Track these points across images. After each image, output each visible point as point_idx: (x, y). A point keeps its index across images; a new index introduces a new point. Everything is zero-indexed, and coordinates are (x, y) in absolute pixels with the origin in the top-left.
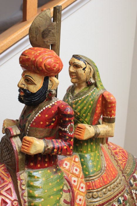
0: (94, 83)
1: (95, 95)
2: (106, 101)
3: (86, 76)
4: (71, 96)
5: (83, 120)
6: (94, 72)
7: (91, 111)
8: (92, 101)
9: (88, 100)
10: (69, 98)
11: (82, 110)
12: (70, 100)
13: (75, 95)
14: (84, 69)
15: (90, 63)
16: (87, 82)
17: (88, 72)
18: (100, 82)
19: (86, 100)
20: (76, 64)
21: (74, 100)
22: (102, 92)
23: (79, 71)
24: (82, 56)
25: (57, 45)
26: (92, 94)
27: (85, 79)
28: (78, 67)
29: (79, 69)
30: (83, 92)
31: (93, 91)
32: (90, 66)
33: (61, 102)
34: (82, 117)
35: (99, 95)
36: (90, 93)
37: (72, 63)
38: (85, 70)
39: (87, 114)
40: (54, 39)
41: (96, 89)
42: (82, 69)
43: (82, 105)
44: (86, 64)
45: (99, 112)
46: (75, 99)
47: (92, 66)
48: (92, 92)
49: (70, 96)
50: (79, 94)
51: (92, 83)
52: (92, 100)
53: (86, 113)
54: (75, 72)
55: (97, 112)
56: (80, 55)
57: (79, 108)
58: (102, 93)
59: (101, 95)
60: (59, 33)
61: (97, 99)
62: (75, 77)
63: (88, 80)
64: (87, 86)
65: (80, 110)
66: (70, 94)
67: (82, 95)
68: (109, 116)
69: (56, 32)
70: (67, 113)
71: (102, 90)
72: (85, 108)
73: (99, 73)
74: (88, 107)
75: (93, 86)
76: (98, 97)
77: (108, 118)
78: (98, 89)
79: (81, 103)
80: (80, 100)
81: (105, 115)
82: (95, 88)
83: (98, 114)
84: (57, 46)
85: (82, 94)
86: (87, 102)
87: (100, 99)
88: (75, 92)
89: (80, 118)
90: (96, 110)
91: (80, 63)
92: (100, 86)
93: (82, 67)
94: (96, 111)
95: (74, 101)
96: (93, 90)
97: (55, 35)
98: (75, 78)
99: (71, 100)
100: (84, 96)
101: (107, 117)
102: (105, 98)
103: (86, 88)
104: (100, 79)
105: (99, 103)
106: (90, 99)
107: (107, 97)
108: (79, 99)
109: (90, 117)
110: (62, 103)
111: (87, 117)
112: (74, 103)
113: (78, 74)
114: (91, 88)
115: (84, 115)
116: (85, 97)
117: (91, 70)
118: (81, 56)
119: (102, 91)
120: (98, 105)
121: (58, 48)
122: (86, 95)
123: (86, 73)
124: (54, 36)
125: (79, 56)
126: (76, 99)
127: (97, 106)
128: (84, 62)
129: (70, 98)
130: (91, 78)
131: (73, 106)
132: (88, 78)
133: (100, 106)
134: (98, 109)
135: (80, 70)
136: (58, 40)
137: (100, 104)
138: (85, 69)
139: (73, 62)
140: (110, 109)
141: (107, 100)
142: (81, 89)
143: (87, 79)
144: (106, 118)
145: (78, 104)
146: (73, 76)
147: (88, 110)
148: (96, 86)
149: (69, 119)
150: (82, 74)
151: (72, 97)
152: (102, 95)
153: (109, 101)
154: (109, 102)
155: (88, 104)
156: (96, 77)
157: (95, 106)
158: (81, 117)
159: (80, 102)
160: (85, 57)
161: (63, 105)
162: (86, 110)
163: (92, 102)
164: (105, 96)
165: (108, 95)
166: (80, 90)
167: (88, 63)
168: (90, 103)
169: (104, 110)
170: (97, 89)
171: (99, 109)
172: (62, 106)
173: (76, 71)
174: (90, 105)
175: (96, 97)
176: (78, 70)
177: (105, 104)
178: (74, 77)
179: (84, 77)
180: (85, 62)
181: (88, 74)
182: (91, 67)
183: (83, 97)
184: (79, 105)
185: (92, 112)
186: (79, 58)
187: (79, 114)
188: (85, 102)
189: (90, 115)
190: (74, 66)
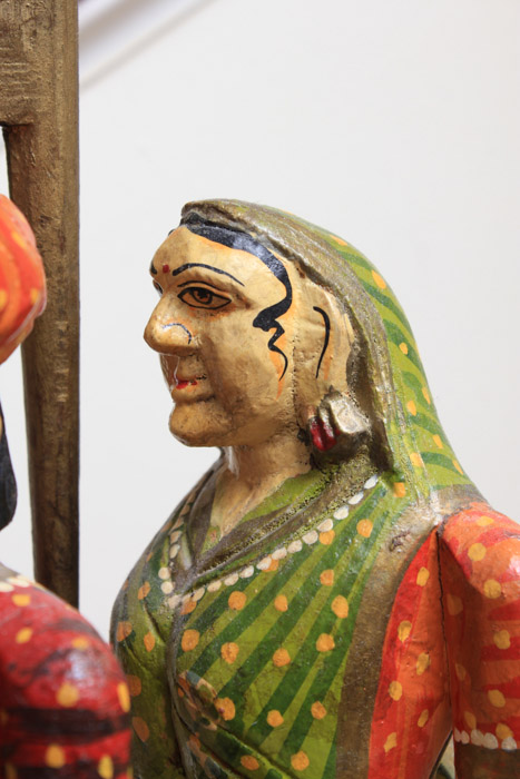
0: (363, 435)
1: (368, 544)
2: (471, 596)
3: (289, 375)
4: (175, 560)
5: (269, 766)
6: (363, 343)
7: (336, 688)
8: (345, 593)
9: (312, 588)
10: (164, 573)
11: (260, 678)
12: (168, 587)
13: (211, 543)
14: (268, 318)
15: (324, 267)
16: (305, 436)
17: (304, 344)
18: (424, 434)
19: (296, 585)
20: (199, 279)
21: (199, 585)
22: (432, 513)
23: (228, 334)
24: (255, 210)
25: (44, 124)
26: (347, 532)
27: (285, 401)
28: (215, 302)
29: (226, 321)
30: (274, 514)
31: (352, 507)
32: (319, 288)
33: (22, 601)
34: (257, 736)
35: (409, 543)
36: (328, 525)
37: (166, 269)
38: (280, 331)
39: (305, 710)
40: (21, 77)
41: (384, 485)
42: (254, 314)
43: (255, 634)
44: (284, 278)
45: (417, 692)
46: (205, 582)
47: (337, 293)
48: (342, 514)
49: (174, 551)
50: (240, 534)
51: (346, 436)
52: (342, 589)
53: (297, 703)
54: (195, 343)
55: (396, 691)
56: (233, 204)
57: (232, 653)
58: (438, 521)
59: (425, 538)
60: (59, 29)
61: (387, 578)
62: (201, 388)
63: (311, 416)
64: (307, 468)
65: (241, 672)
66: (176, 536)
67: (262, 544)
68: (503, 729)
69: (35, 18)
70: (53, 694)
71: (435, 496)
72: (283, 656)
73: (412, 355)
74: (308, 652)
75: (361, 464)
76: (398, 559)
77: (499, 751)
78: (401, 487)
79: (251, 613)
80: (243, 584)
81: (471, 719)
82: (371, 483)
83: (411, 710)
84: (52, 139)
85: (264, 535)
86: (298, 606)
87: (423, 577)
88: (216, 517)
89: (245, 752)
90: (390, 676)
91: (227, 269)
92: (415, 459)
93: (248, 305)
94: (388, 682)
95: (199, 593)
96: (356, 499)
97: (28, 46)
98: (200, 399)
99: (176, 591)
100: (279, 553)
101: (490, 742)
102: (460, 566)
103: (300, 479)
104: (421, 399)
105: (410, 617)
106: (328, 579)
107: (477, 554)
108: (231, 580)
109: (336, 743)
110: (25, 612)
111: (308, 742)
112: (195, 618)
113: (216, 359)
114: (343, 482)
115: (275, 718)
116: (283, 562)
117: (328, 326)
118: (244, 205)
119: (436, 507)
120: (404, 634)
121: (55, 150)
122: (296, 546)
123: (288, 350)
124: (19, 55)
125: (224, 213)
126: (215, 577)
127: (394, 638)
128: (269, 260)
129: (173, 576)
130: (332, 393)
131: (186, 645)
132: (307, 391)
133: (424, 637)
134: (400, 665)
135: (237, 330)
136: (52, 85)
137: (419, 618)
138: (281, 320)
139: (174, 266)
140: (507, 663)
141: (473, 581)
142: (263, 495)
143: (300, 405)
144: (484, 750)
145: (222, 623)
146: (183, 382)
147: (313, 673)
148: (382, 462)
149: (72, 757)
150: (255, 365)
151: (187, 562)
152: (432, 545)
153: (491, 589)
154: (491, 601)
155: (304, 624)
156: (381, 388)
157: (368, 641)
158: (247, 741)
159: (238, 601)
160: (275, 217)
161: (28, 625)
162: (295, 673)
163: (341, 607)
164: (458, 552)
165: (489, 539)
166: (253, 505)
167: (306, 271)
168: (327, 609)
169: (461, 673)
170: (391, 485)
171: (420, 667)
172: (24, 636)
173: (206, 338)
174: (328, 630)
175: (381, 561)
176: (221, 331)
177: (462, 615)
178: (189, 390)
179: (274, 382)
180: (277, 256)
181: (308, 364)
182: (329, 297)
183: (264, 565)
184: (228, 636)
185: (349, 691)
186: (222, 226)
187: (228, 709)
188: (282, 602)
189: (333, 725)
190: (187, 297)
